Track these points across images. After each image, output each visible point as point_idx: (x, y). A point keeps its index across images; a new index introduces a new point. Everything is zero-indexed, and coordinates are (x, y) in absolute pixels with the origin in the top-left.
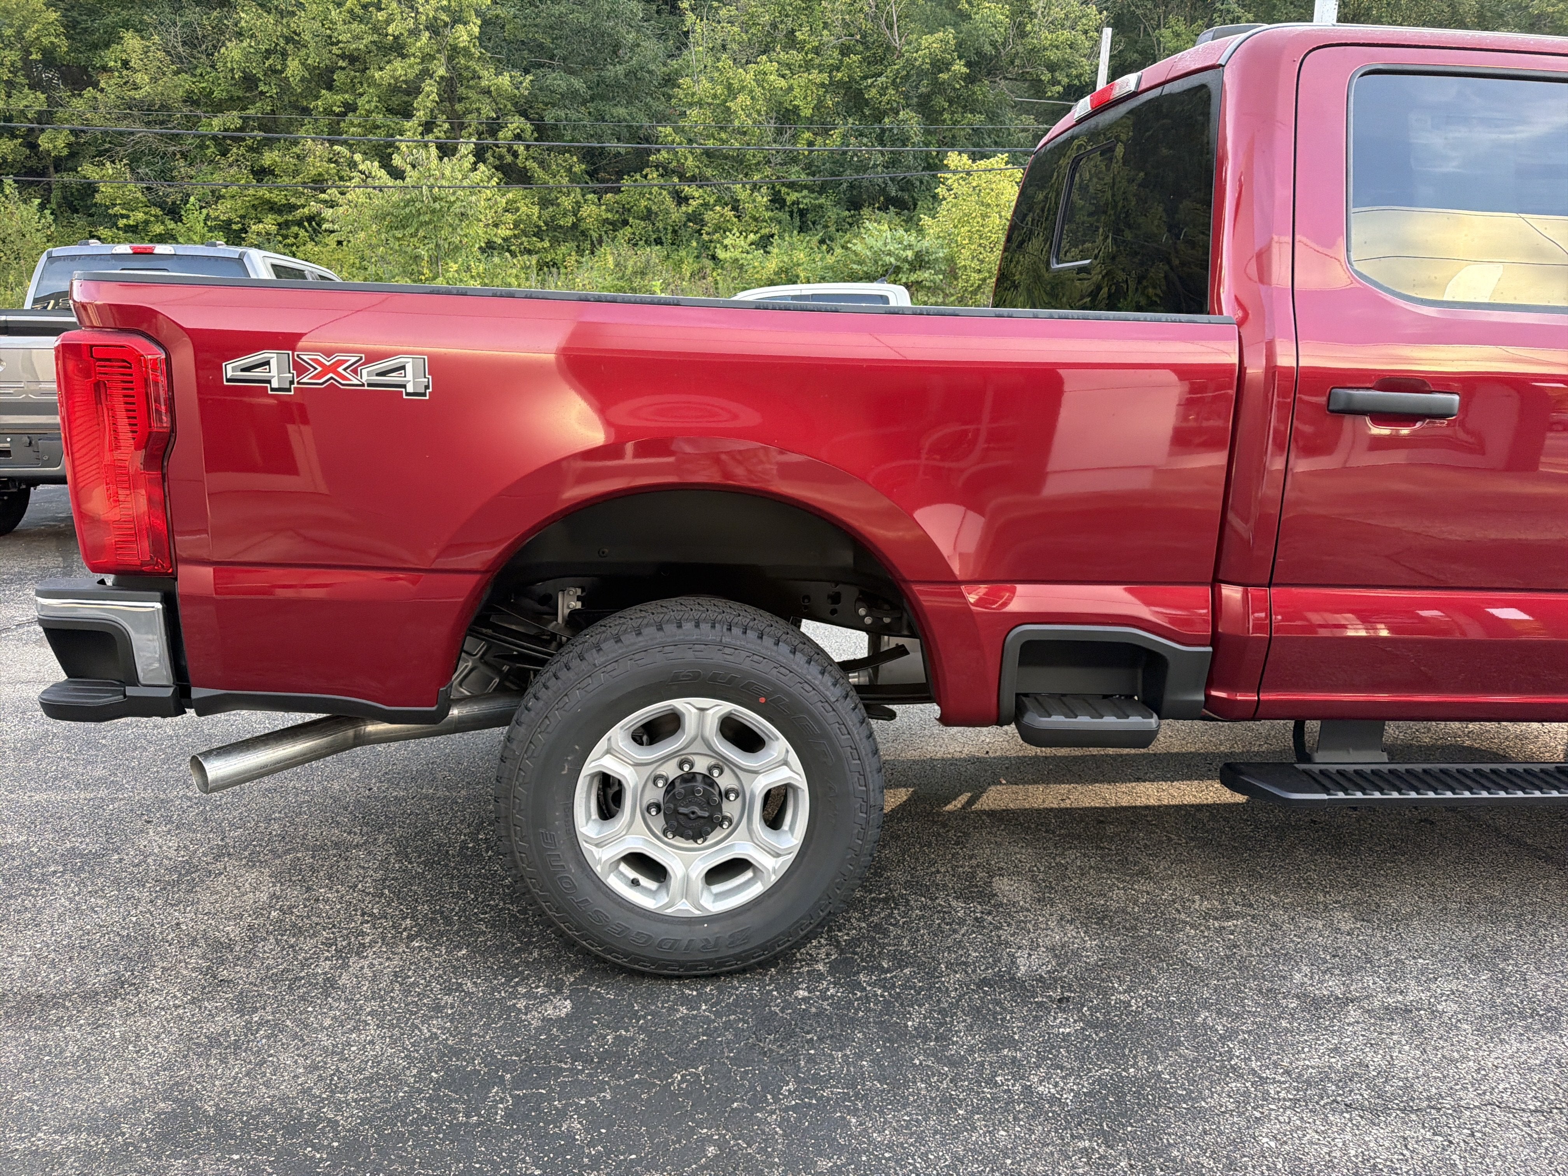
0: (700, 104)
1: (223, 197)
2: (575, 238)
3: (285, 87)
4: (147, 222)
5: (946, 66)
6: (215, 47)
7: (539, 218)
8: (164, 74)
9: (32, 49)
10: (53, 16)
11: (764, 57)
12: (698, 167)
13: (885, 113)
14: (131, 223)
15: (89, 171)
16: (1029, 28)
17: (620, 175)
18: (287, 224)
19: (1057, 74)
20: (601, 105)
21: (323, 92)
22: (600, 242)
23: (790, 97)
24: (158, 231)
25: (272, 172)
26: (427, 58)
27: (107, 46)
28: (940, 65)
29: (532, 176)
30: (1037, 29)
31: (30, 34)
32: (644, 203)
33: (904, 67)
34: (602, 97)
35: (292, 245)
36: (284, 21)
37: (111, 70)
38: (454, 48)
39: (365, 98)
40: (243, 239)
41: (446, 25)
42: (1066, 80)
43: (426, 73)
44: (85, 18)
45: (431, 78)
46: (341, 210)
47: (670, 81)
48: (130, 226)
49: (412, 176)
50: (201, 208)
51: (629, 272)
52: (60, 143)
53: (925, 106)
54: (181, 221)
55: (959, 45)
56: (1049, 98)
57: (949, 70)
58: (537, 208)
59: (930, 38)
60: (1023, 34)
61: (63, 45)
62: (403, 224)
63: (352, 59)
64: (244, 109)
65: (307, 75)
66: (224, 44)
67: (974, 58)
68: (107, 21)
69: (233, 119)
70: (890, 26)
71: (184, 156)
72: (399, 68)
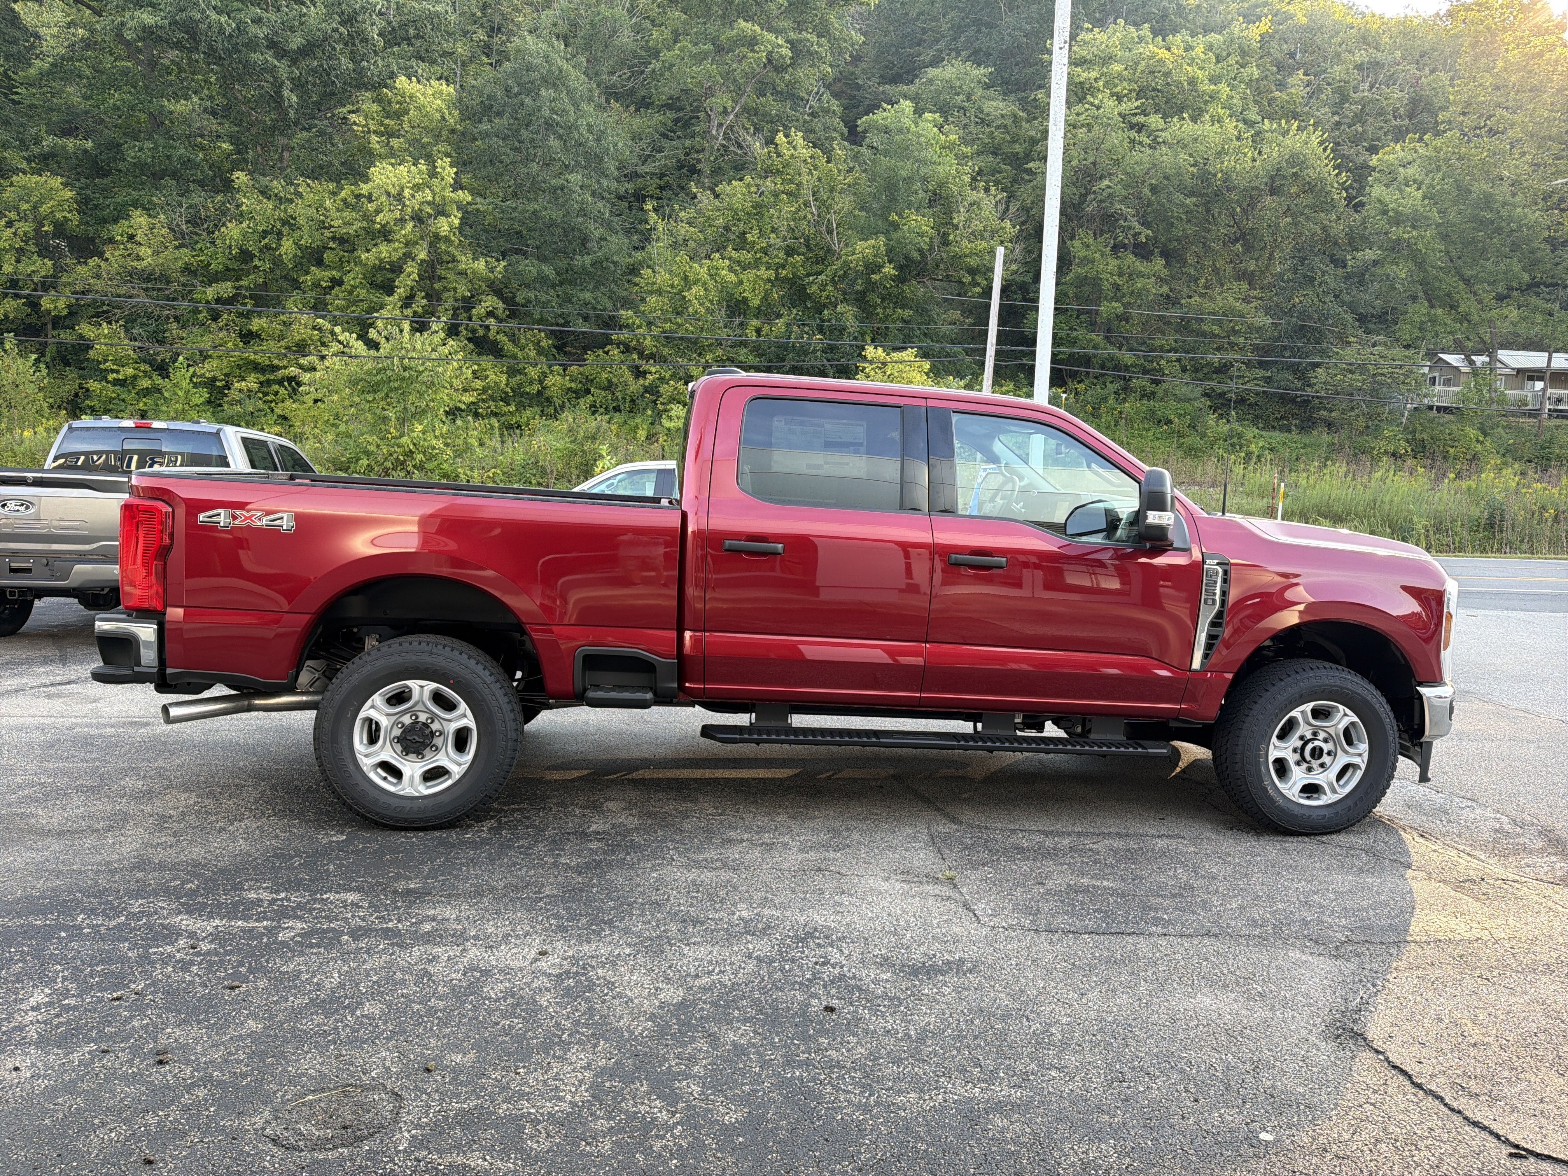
0: (659, 292)
1: (211, 357)
2: (540, 404)
3: (277, 262)
4: (135, 377)
5: (879, 268)
6: (216, 226)
7: (507, 385)
8: (166, 248)
9: (45, 222)
10: (69, 194)
11: (718, 255)
12: (656, 346)
13: (825, 306)
14: (120, 377)
15: (86, 329)
16: (951, 237)
17: (585, 349)
18: (269, 383)
19: (977, 277)
20: (568, 289)
21: (313, 268)
22: (562, 407)
23: (740, 289)
24: (145, 385)
25: (259, 336)
26: (411, 243)
27: (116, 221)
28: (872, 267)
29: (502, 349)
30: (958, 239)
31: (44, 209)
32: (605, 375)
33: (841, 268)
34: (571, 282)
35: (271, 402)
36: (282, 207)
37: (116, 242)
38: (437, 236)
39: (352, 275)
40: (226, 395)
41: (430, 216)
42: (985, 283)
43: (408, 256)
44: (98, 195)
45: (413, 260)
46: (318, 374)
47: (633, 270)
48: (118, 380)
49: (385, 348)
50: (189, 366)
51: (580, 437)
52: (61, 304)
53: (860, 300)
54: (168, 377)
55: (890, 251)
56: (972, 297)
57: (880, 272)
58: (505, 376)
59: (864, 244)
60: (946, 243)
61: (75, 218)
62: (374, 388)
63: (342, 241)
64: (239, 279)
65: (299, 253)
66: (224, 225)
67: (903, 262)
68: (119, 200)
69: (226, 288)
70: (830, 232)
71: (177, 319)
72: (384, 251)
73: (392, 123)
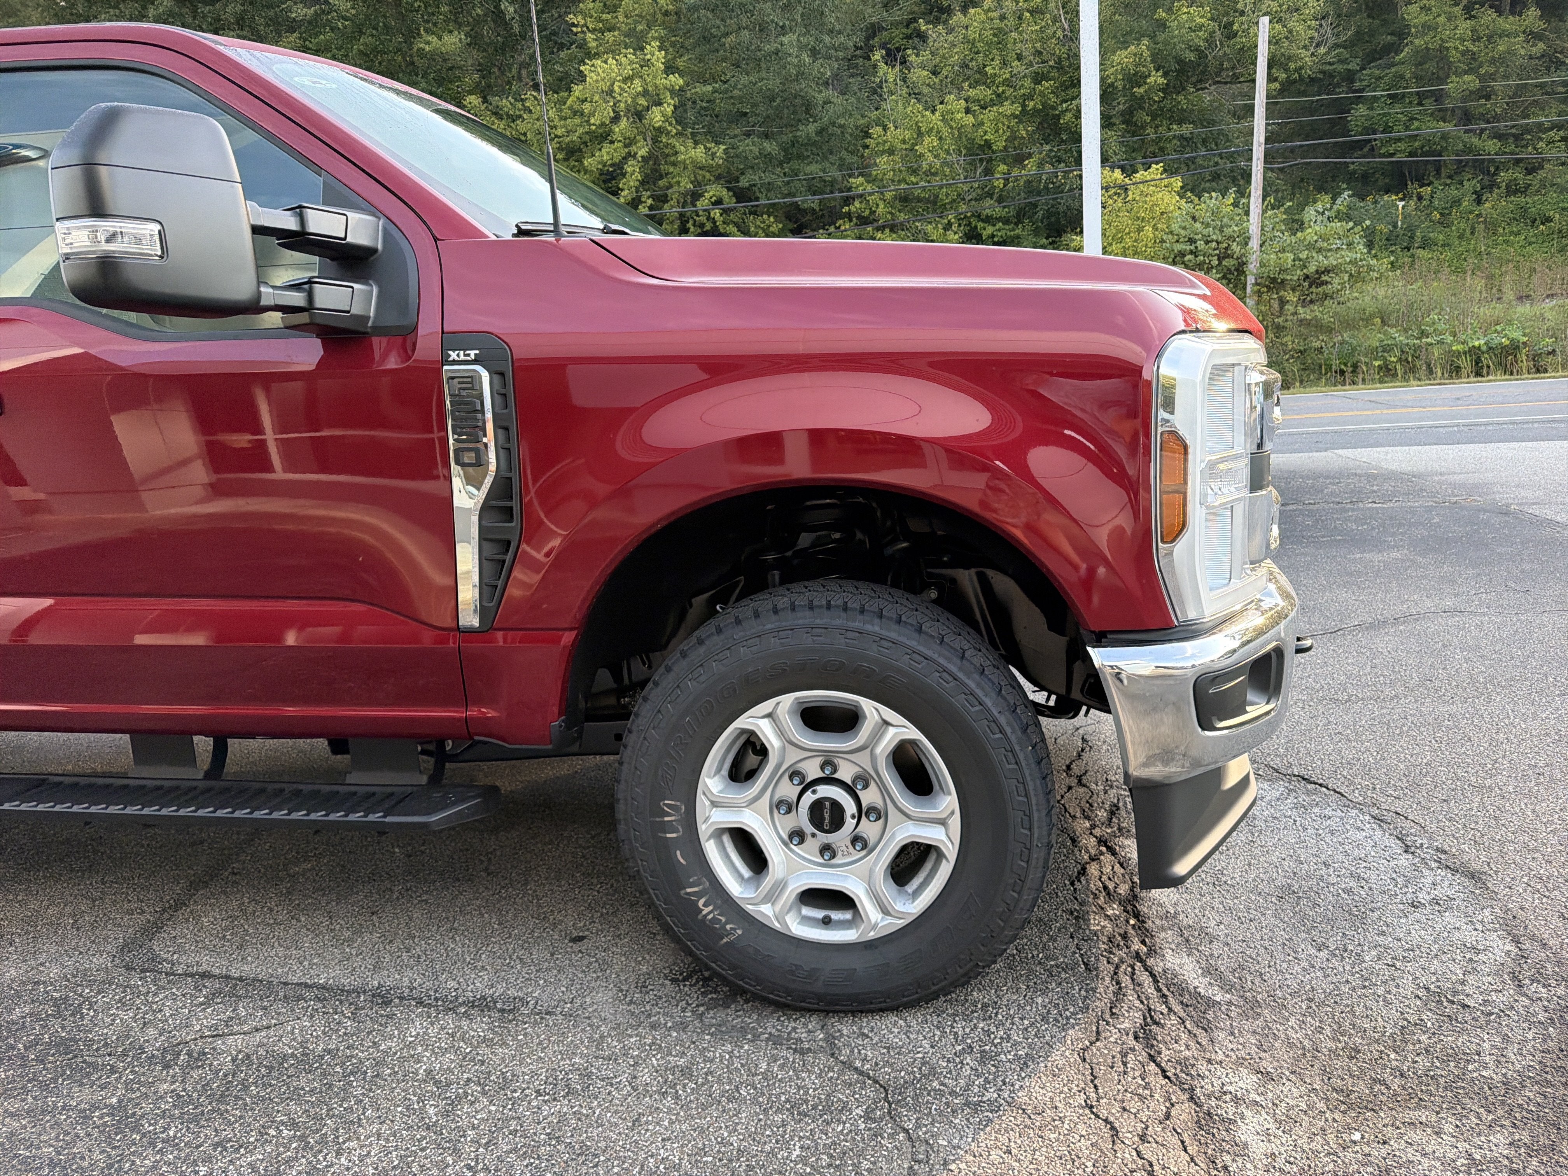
0: (890, 151)
5: (1143, 79)
11: (953, 97)
12: (891, 213)
20: (795, 164)
23: (980, 132)
26: (629, 142)
28: (1137, 79)
30: (1245, 27)
34: (800, 157)
38: (656, 129)
42: (1284, 76)
43: (629, 155)
45: (634, 159)
47: (862, 131)
53: (1126, 122)
55: (1154, 57)
57: (1145, 83)
59: (1124, 55)
60: (1230, 35)
67: (1175, 66)
72: (607, 154)
73: (609, 17)
